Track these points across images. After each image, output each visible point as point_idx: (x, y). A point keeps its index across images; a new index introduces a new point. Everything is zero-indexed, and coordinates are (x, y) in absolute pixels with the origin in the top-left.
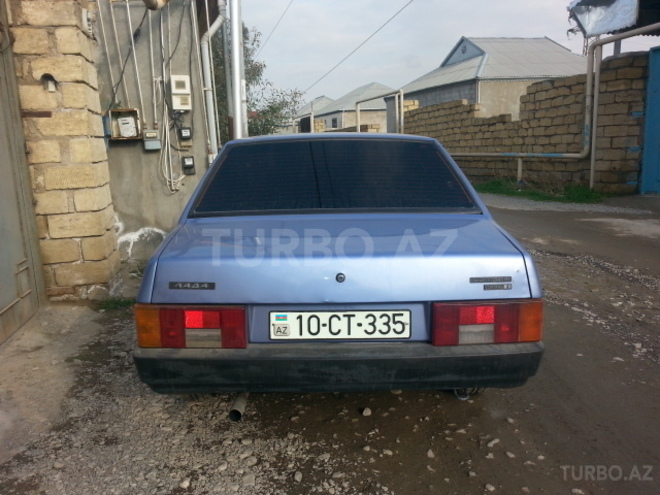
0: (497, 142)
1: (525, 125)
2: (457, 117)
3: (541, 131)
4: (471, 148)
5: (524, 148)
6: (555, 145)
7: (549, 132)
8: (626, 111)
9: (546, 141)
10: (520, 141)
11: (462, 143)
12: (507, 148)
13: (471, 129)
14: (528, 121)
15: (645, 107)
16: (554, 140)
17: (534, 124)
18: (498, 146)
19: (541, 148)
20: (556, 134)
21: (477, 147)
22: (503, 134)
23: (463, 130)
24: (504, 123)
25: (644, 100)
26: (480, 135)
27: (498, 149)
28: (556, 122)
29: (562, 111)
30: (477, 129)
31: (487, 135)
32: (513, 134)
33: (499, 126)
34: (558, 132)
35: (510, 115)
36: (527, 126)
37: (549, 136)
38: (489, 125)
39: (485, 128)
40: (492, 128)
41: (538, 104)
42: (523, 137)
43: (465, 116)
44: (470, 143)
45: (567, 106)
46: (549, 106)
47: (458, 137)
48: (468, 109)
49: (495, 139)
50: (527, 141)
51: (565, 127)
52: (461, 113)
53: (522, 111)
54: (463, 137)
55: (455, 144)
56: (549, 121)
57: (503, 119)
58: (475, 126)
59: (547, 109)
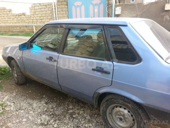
0: (23, 21)
1: (32, 16)
2: (4, 13)
3: (38, 18)
4: (13, 23)
5: (33, 23)
6: (44, 22)
7: (41, 18)
8: (65, 13)
9: (41, 21)
10: (32, 21)
11: (9, 22)
12: (27, 23)
13: (12, 17)
14: (33, 15)
15: (68, 12)
16: (43, 21)
17: (35, 16)
18: (24, 22)
19: (40, 23)
20: (43, 19)
21: (16, 23)
22: (25, 19)
23: (8, 17)
24: (25, 15)
25: (68, 11)
26: (16, 19)
27: (24, 23)
28: (43, 15)
29: (44, 12)
30: (14, 17)
31: (18, 19)
32: (28, 18)
33: (23, 16)
34: (44, 18)
35: (26, 13)
36: (33, 16)
37: (42, 19)
38: (19, 16)
39: (18, 17)
40: (20, 17)
41: (36, 10)
42: (32, 20)
43: (8, 12)
44: (12, 21)
45: (46, 11)
46: (40, 11)
47: (6, 19)
48: (9, 10)
49: (22, 20)
50: (34, 21)
51: (46, 17)
52: (6, 12)
53: (31, 12)
54: (9, 19)
55: (6, 22)
56: (41, 15)
57: (24, 14)
58: (13, 16)
59: (39, 12)
